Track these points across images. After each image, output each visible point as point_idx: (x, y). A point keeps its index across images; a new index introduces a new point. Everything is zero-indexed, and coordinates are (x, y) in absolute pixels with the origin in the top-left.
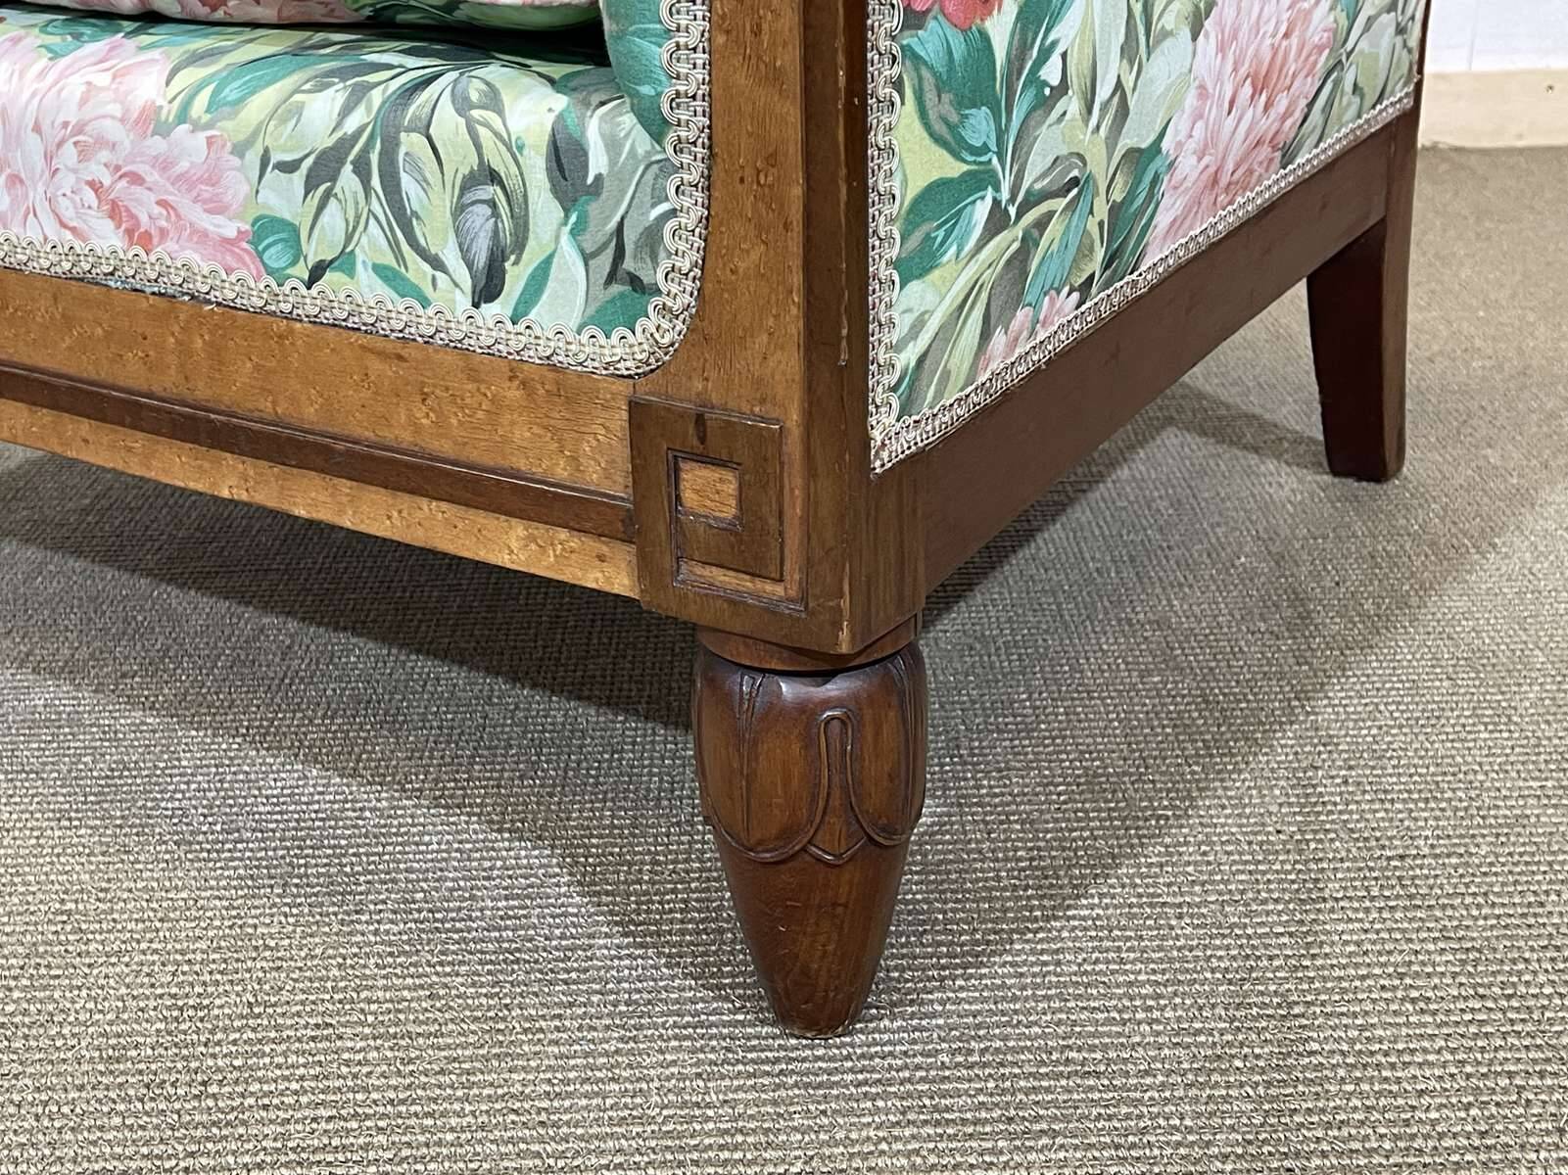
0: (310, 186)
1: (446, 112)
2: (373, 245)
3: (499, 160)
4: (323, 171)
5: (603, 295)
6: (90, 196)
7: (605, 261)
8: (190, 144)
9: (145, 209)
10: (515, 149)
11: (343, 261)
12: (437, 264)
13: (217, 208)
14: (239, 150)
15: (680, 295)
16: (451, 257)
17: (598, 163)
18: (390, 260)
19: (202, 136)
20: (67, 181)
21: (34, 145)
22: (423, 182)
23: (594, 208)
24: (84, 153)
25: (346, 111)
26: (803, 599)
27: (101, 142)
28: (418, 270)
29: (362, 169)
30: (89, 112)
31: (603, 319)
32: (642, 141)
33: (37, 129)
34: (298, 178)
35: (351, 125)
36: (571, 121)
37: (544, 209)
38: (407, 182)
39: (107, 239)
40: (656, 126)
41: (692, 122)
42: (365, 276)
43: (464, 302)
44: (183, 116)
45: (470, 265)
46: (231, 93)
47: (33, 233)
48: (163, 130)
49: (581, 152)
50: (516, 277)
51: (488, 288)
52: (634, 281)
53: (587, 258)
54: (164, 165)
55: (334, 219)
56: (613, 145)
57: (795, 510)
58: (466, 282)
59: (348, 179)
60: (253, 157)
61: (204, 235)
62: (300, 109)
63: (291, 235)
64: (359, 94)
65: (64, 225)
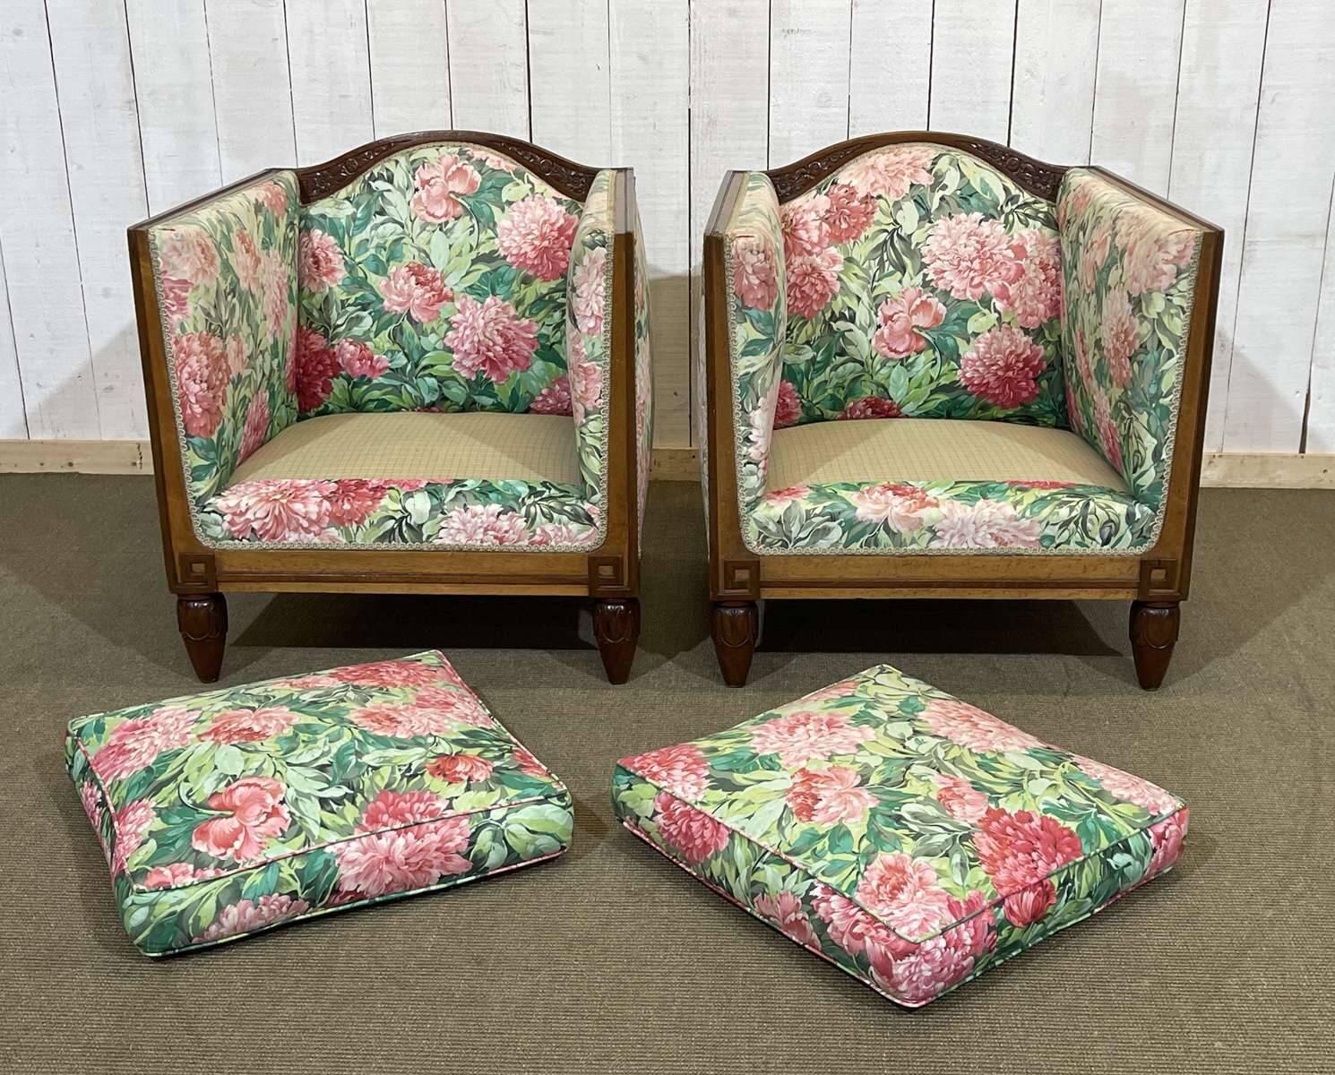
0: (1060, 528)
1: (1099, 512)
2: (1077, 537)
3: (1113, 517)
4: (1065, 524)
5: (1135, 540)
6: (989, 536)
7: (1137, 535)
8: (1025, 523)
9: (1007, 537)
10: (1118, 516)
11: (1068, 542)
12: (1094, 539)
13: (1028, 535)
14: (1040, 522)
15: (1155, 539)
16: (1098, 538)
17: (1138, 516)
18: (1080, 540)
19: (1028, 521)
20: (981, 534)
21: (972, 528)
22: (1093, 524)
23: (1136, 525)
24: (989, 527)
25: (1071, 512)
26: (1179, 591)
27: (996, 524)
28: (1088, 541)
29: (1077, 523)
30: (993, 518)
31: (1133, 545)
32: (1150, 511)
33: (974, 523)
34: (1057, 527)
35: (1073, 514)
36: (1131, 509)
37: (1124, 525)
38: (1089, 525)
39: (992, 545)
40: (1155, 509)
41: (1163, 508)
42: (1072, 544)
43: (1099, 546)
44: (1023, 517)
45: (1101, 537)
46: (1035, 510)
47: (965, 546)
48: (1017, 520)
49: (1134, 514)
50: (1113, 540)
51: (1106, 542)
52: (1145, 537)
53: (1133, 534)
54: (1016, 527)
55: (1066, 534)
56: (1142, 513)
57: (1179, 573)
58: (1100, 541)
59: (1072, 525)
60: (1044, 524)
61: (1025, 541)
62: (1058, 513)
63: (1052, 538)
64: (1072, 509)
65: (976, 543)
